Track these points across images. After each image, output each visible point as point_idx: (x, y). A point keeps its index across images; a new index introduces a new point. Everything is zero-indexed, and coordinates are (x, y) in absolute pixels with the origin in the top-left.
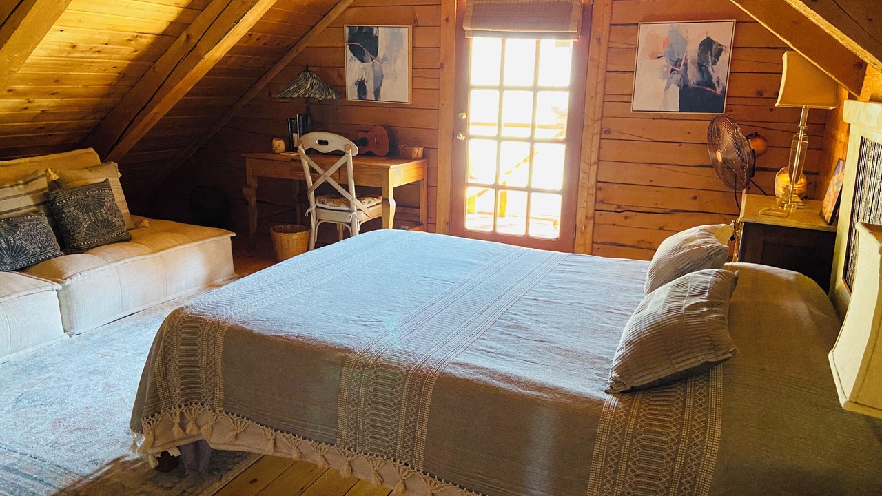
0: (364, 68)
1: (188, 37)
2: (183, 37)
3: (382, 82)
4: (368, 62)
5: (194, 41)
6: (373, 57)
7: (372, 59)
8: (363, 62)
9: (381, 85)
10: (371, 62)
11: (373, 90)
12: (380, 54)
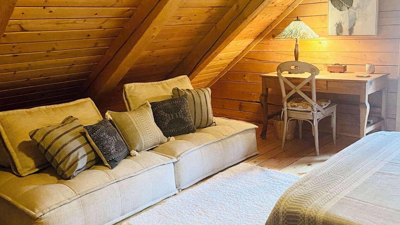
0: (342, 15)
1: (238, 6)
2: (235, 7)
3: (355, 23)
4: (345, 10)
5: (241, 8)
6: (348, 7)
7: (348, 8)
8: (341, 11)
9: (354, 25)
10: (347, 10)
11: (348, 29)
12: (355, 5)
